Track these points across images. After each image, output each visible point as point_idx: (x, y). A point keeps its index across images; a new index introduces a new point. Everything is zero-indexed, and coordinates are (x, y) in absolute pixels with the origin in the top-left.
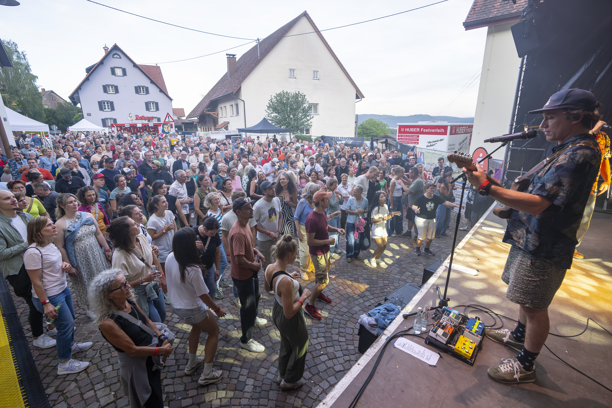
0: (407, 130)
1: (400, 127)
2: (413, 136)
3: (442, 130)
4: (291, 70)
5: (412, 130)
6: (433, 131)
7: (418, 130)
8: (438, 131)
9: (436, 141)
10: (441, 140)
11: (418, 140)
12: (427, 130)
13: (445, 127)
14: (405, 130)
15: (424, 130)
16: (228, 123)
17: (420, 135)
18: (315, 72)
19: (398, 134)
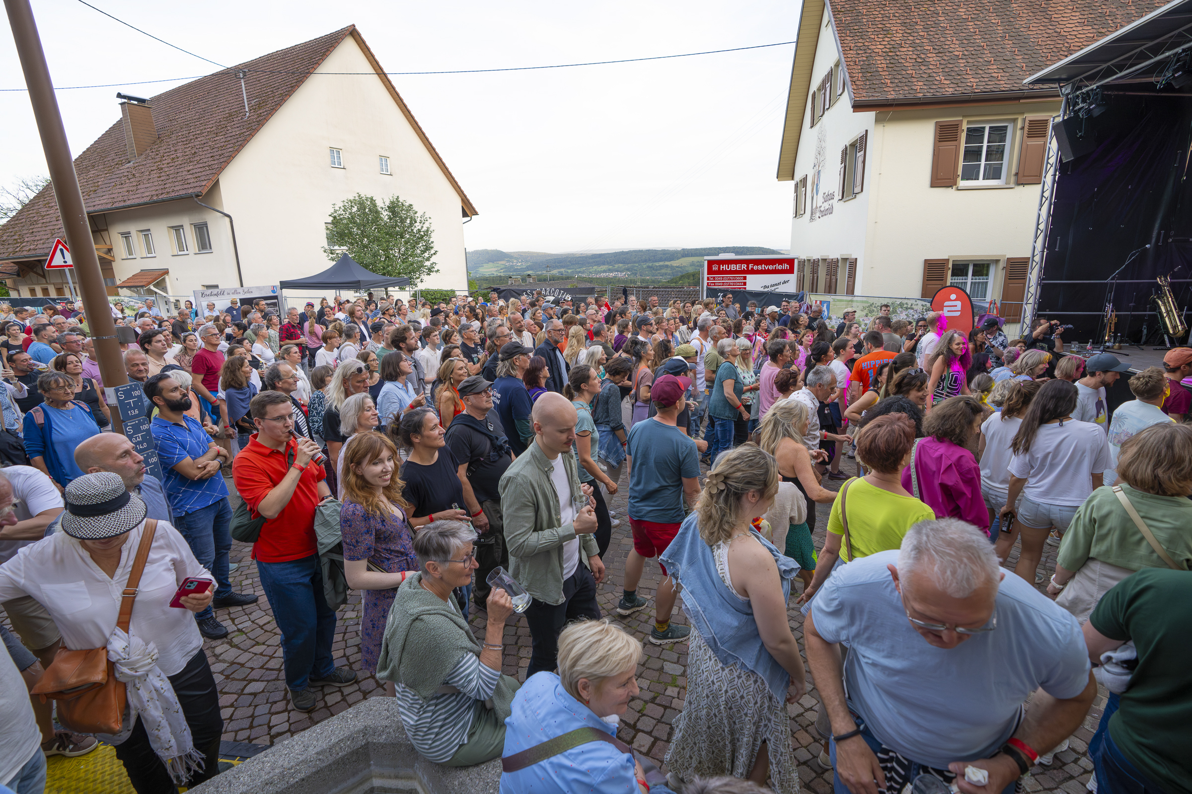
0: (724, 267)
1: (711, 263)
2: (735, 278)
3: (786, 266)
4: (332, 149)
5: (733, 267)
6: (771, 267)
7: (744, 267)
8: (780, 267)
9: (776, 285)
10: (785, 282)
11: (745, 284)
12: (760, 268)
13: (791, 262)
14: (719, 268)
15: (755, 268)
16: (166, 272)
17: (748, 276)
18: (384, 158)
19: (706, 276)
